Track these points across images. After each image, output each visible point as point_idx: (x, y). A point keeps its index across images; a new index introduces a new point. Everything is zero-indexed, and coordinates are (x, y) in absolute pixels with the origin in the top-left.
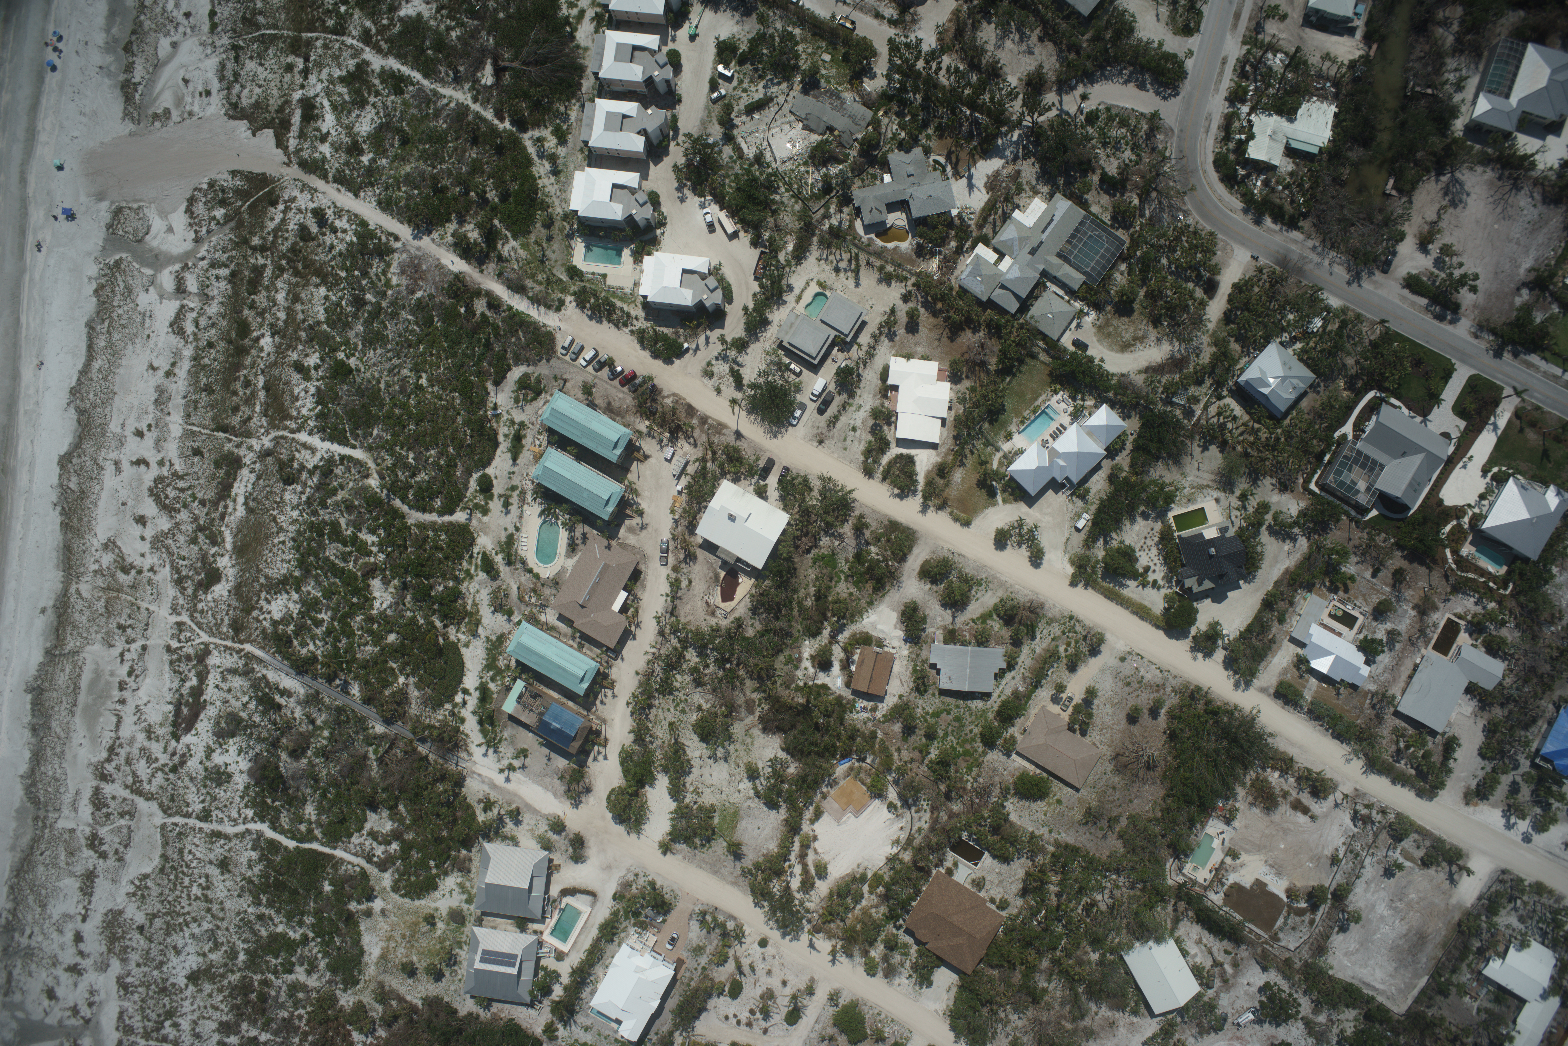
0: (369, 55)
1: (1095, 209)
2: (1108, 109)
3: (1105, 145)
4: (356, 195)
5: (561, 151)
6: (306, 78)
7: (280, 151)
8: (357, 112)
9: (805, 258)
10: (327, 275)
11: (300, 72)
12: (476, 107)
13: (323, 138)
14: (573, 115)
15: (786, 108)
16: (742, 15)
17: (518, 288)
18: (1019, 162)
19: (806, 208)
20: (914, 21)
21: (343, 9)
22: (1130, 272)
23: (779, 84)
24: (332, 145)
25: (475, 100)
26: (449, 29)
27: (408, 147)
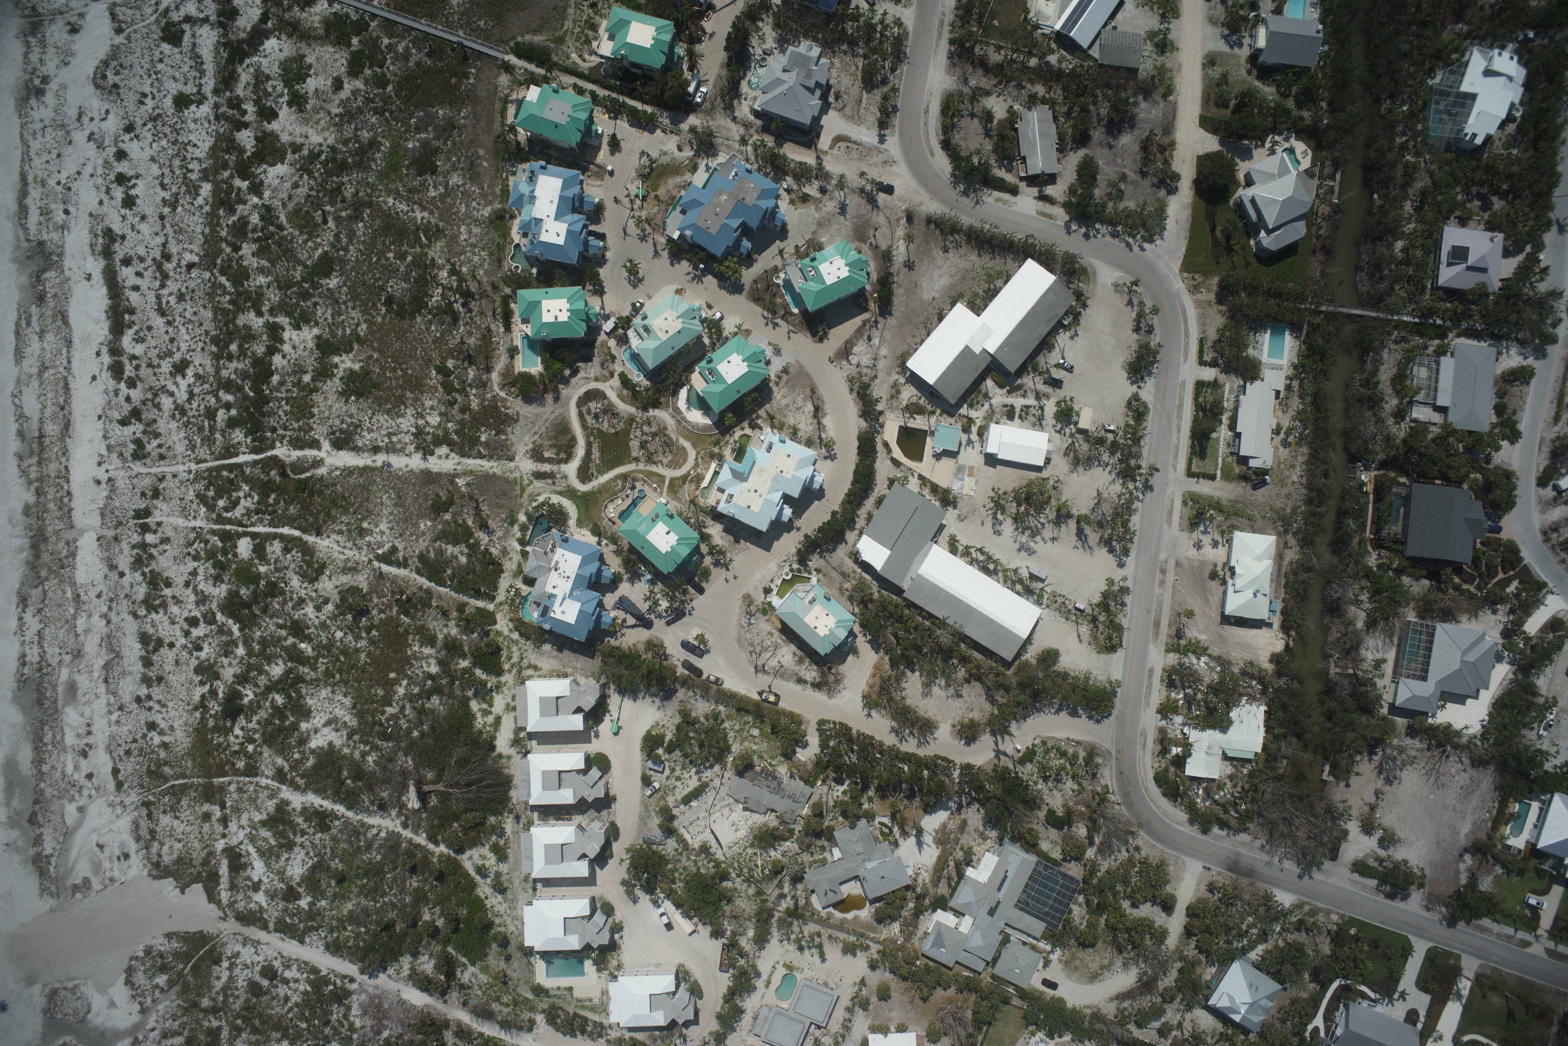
0: (286, 793)
1: (1044, 846)
2: (1044, 743)
3: (1046, 779)
4: (302, 942)
5: (503, 868)
6: (226, 826)
7: (213, 906)
8: (286, 855)
9: (768, 941)
10: (287, 1028)
11: (219, 820)
12: (407, 834)
13: (256, 887)
14: (509, 826)
15: (724, 790)
16: (662, 700)
17: (484, 1013)
18: (964, 810)
19: (760, 893)
20: (838, 681)
21: (251, 748)
22: (1088, 902)
23: (712, 767)
24: (266, 892)
25: (405, 826)
26: (364, 754)
27: (345, 884)
